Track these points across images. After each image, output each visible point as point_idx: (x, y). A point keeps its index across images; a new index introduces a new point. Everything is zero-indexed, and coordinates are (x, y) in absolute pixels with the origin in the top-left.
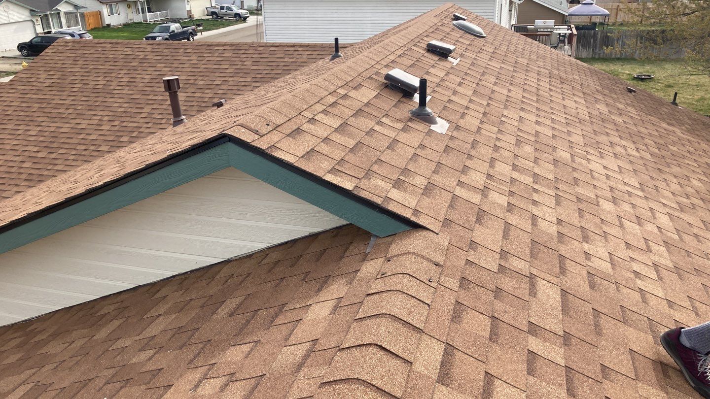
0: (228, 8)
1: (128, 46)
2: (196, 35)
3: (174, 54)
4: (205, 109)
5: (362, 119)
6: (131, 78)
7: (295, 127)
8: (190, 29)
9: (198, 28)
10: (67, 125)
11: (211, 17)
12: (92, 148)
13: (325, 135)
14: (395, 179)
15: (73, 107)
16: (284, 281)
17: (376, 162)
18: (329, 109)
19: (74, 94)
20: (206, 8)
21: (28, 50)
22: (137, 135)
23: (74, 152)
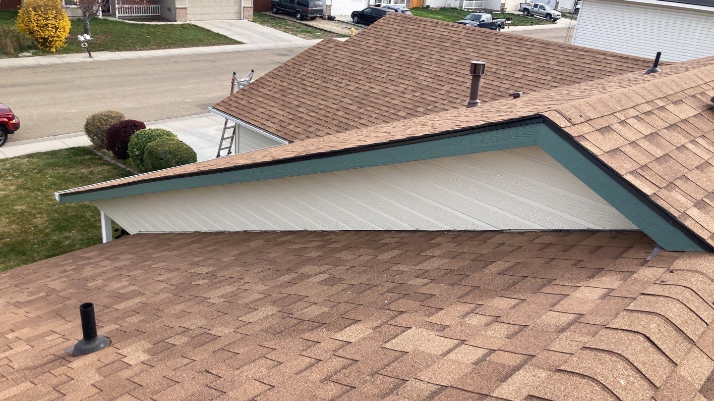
0: (542, 7)
1: (446, 27)
2: (504, 28)
3: (485, 42)
4: (498, 98)
5: (675, 134)
6: (441, 56)
7: (605, 125)
8: (499, 21)
9: (507, 22)
10: (378, 87)
11: (522, 13)
12: (393, 111)
13: (634, 139)
14: (698, 199)
15: (387, 73)
16: (555, 261)
17: (680, 178)
18: (643, 116)
19: (390, 61)
20: (520, 4)
21: (358, 18)
22: (431, 108)
23: (378, 111)
